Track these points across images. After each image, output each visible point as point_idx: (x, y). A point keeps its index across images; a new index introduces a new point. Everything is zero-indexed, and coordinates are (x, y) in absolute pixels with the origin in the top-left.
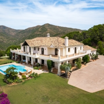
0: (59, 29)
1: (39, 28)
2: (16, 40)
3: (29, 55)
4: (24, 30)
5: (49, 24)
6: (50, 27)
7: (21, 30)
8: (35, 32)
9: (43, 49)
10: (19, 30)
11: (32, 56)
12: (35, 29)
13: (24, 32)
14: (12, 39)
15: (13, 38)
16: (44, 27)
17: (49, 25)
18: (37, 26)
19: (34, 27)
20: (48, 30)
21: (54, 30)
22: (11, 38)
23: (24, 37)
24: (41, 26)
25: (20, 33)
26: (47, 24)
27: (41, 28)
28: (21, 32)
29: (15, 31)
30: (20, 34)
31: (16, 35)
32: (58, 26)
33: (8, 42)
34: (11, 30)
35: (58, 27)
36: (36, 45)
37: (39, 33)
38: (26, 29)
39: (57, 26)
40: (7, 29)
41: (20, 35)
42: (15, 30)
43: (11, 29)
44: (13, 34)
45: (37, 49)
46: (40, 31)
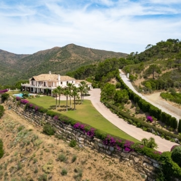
0: (92, 53)
1: (57, 52)
2: (18, 73)
3: (36, 87)
4: (31, 55)
5: (74, 45)
6: (76, 50)
7: (26, 55)
8: (50, 58)
9: (45, 83)
10: (22, 55)
11: (37, 87)
12: (50, 53)
13: (31, 59)
14: (10, 71)
15: (12, 69)
16: (66, 50)
17: (74, 47)
18: (54, 49)
19: (49, 50)
20: (73, 55)
21: (83, 56)
22: (8, 70)
23: (31, 68)
24: (61, 48)
25: (23, 60)
26: (71, 44)
27: (60, 52)
28: (26, 58)
29: (15, 57)
30: (25, 62)
31: (18, 63)
32: (91, 49)
33: (4, 76)
34: (8, 56)
35: (90, 51)
36: (40, 80)
37: (57, 61)
38: (34, 54)
39: (87, 49)
40: (2, 53)
41: (24, 64)
42: (16, 55)
43: (8, 53)
44: (12, 62)
45: (41, 83)
46: (58, 58)
